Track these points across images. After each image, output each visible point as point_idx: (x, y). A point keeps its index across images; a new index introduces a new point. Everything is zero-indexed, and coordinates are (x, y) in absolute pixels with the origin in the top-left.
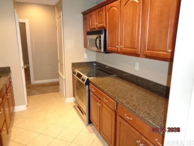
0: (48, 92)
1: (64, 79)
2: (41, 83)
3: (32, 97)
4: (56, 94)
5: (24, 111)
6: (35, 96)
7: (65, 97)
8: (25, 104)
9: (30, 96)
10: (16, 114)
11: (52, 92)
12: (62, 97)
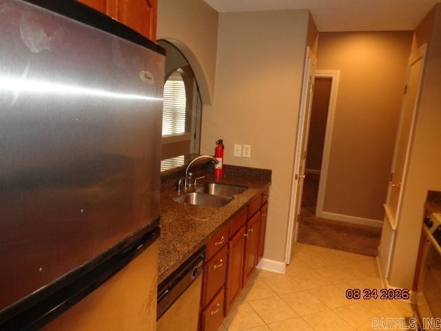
0: (345, 249)
1: (394, 228)
2: (338, 221)
3: (305, 247)
4: (366, 261)
5: (278, 274)
6: (313, 247)
7: (386, 280)
8: (285, 259)
9: (303, 244)
10: (261, 275)
11: (356, 251)
12: (378, 276)
